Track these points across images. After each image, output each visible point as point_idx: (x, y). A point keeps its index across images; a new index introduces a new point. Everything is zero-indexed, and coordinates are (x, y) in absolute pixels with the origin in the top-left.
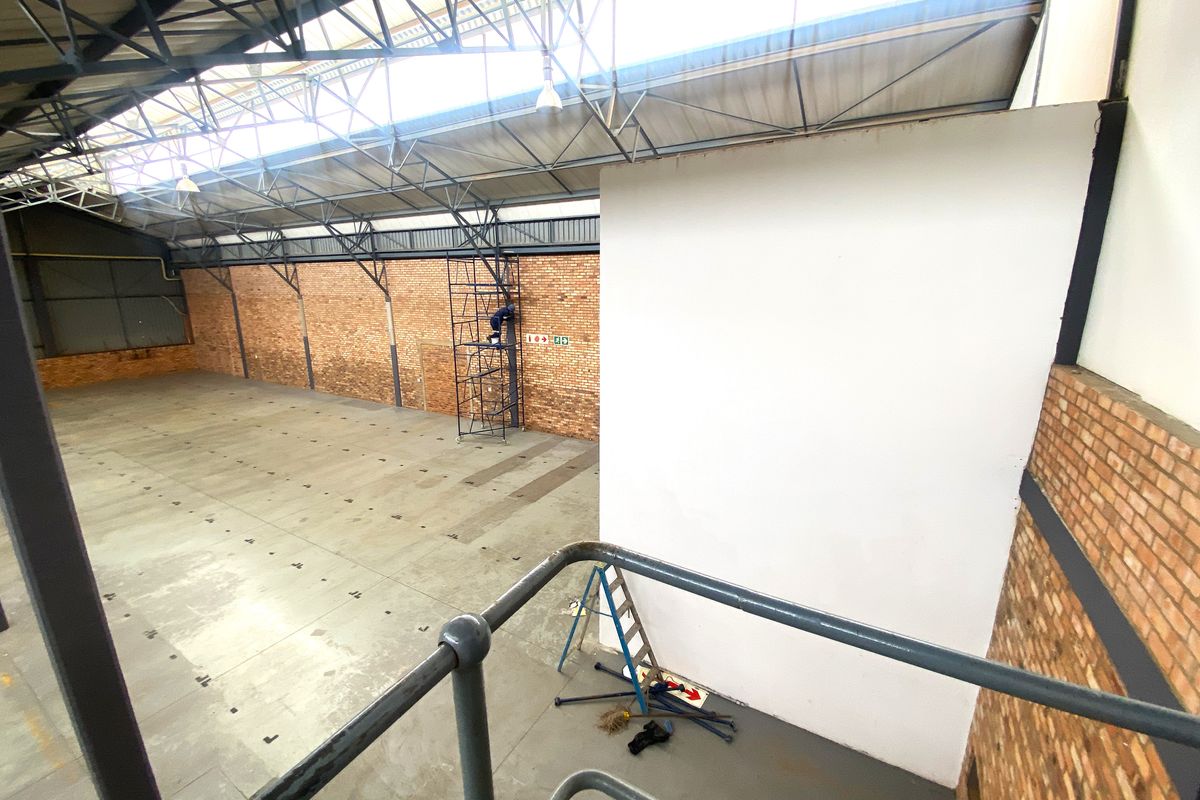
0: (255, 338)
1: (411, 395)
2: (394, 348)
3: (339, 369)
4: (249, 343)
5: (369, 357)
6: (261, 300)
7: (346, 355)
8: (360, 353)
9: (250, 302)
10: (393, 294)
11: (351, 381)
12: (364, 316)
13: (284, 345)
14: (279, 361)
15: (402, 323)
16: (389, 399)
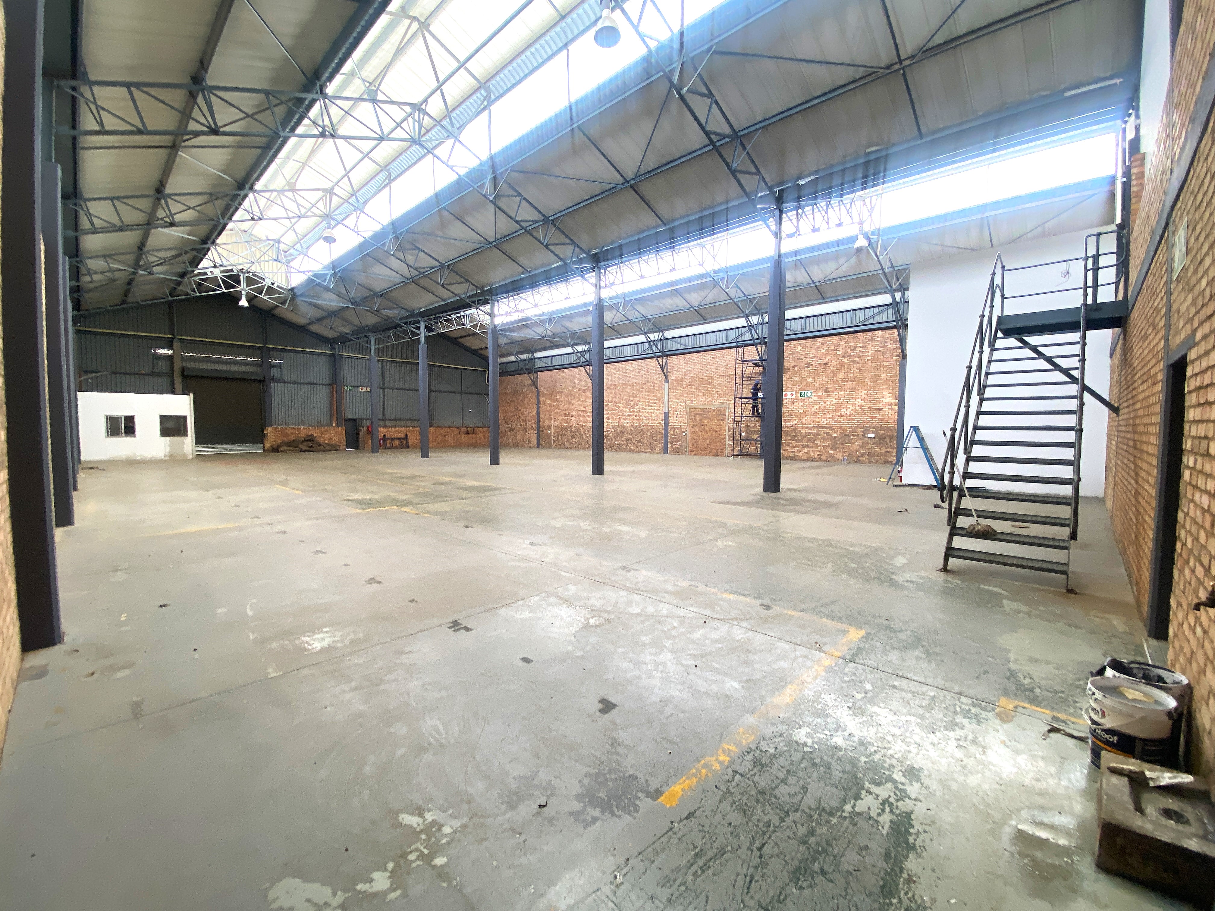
0: (550, 418)
1: (677, 445)
2: (666, 415)
3: (618, 434)
4: (545, 422)
5: (645, 421)
6: (561, 392)
7: (627, 423)
8: (638, 421)
9: (551, 394)
10: (671, 378)
11: (627, 440)
12: (645, 394)
13: (574, 421)
14: (568, 433)
15: (675, 396)
16: (658, 450)
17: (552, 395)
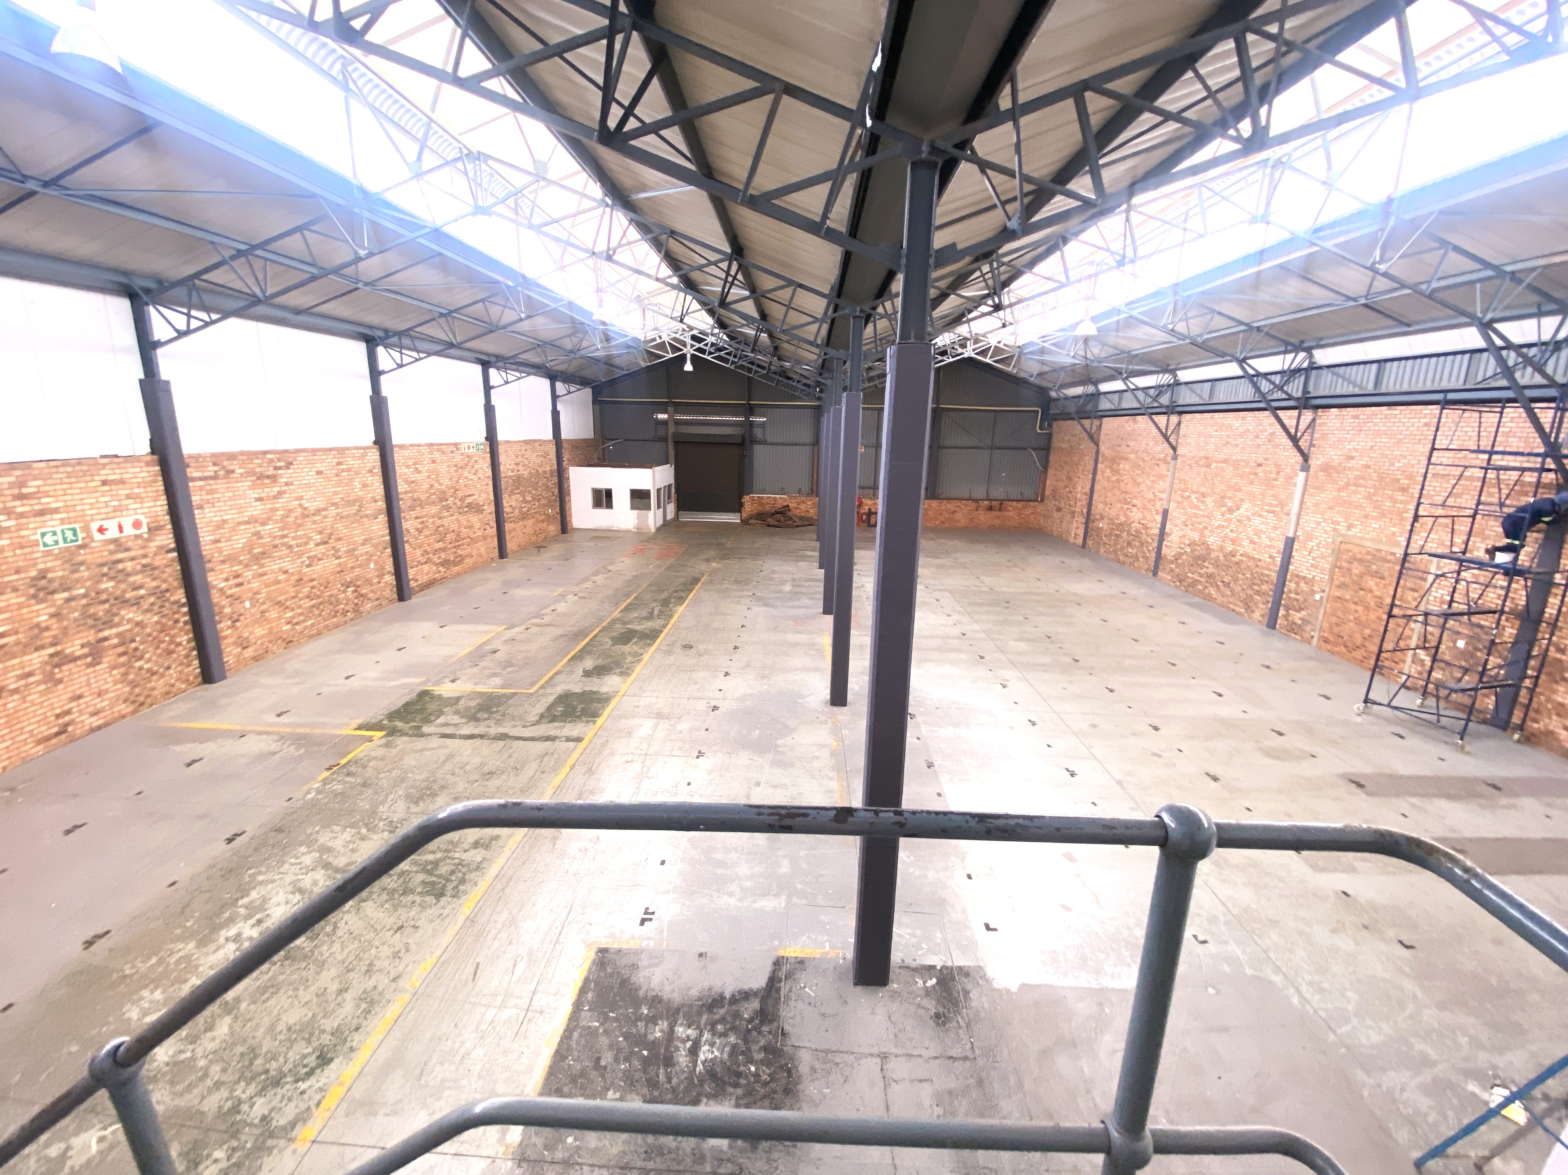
0: (1105, 503)
1: (1297, 617)
2: (1290, 543)
3: (1197, 558)
4: (1098, 507)
5: (1246, 547)
6: (1127, 459)
7: (1213, 540)
8: (1234, 541)
10: (1316, 460)
11: (1210, 576)
12: (1256, 489)
13: (1136, 515)
14: (1125, 534)
15: (1316, 505)
16: (1257, 615)
17: (1114, 461)
